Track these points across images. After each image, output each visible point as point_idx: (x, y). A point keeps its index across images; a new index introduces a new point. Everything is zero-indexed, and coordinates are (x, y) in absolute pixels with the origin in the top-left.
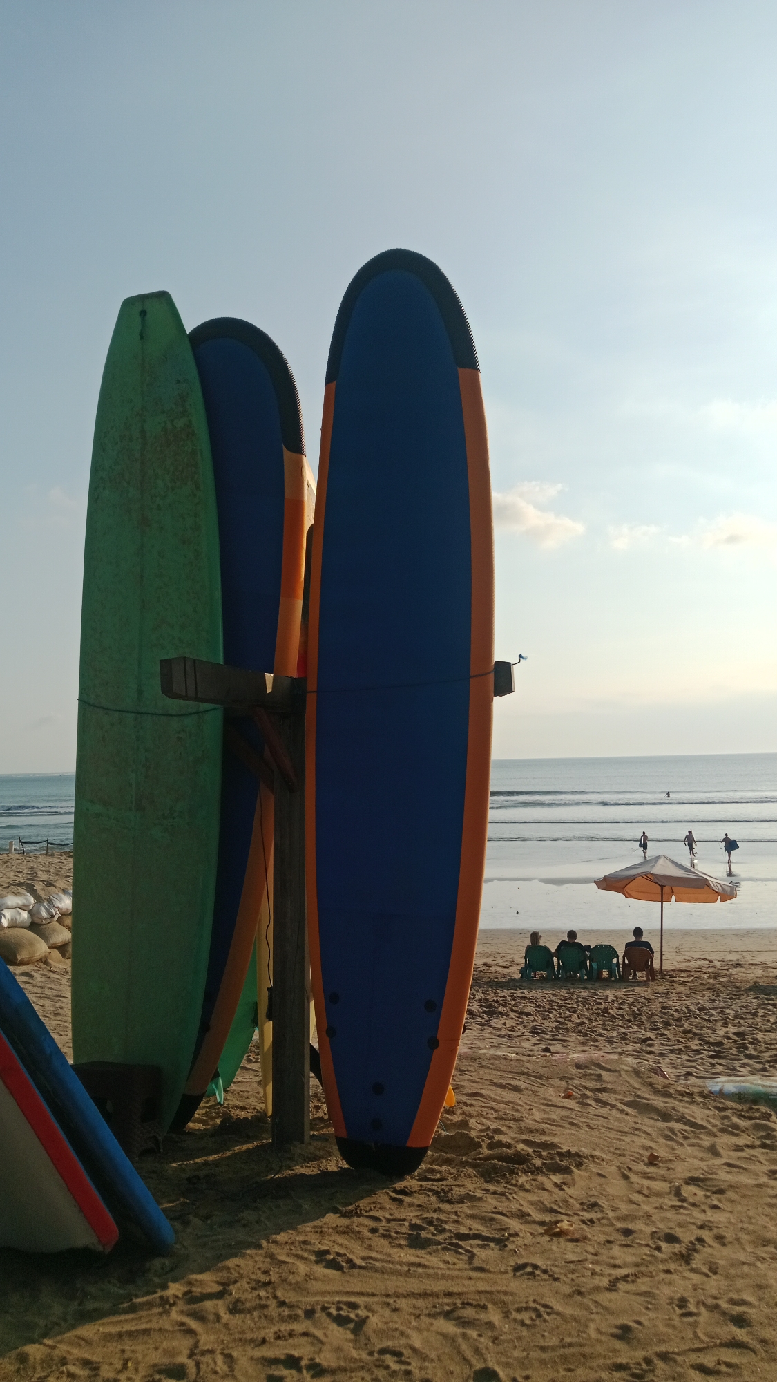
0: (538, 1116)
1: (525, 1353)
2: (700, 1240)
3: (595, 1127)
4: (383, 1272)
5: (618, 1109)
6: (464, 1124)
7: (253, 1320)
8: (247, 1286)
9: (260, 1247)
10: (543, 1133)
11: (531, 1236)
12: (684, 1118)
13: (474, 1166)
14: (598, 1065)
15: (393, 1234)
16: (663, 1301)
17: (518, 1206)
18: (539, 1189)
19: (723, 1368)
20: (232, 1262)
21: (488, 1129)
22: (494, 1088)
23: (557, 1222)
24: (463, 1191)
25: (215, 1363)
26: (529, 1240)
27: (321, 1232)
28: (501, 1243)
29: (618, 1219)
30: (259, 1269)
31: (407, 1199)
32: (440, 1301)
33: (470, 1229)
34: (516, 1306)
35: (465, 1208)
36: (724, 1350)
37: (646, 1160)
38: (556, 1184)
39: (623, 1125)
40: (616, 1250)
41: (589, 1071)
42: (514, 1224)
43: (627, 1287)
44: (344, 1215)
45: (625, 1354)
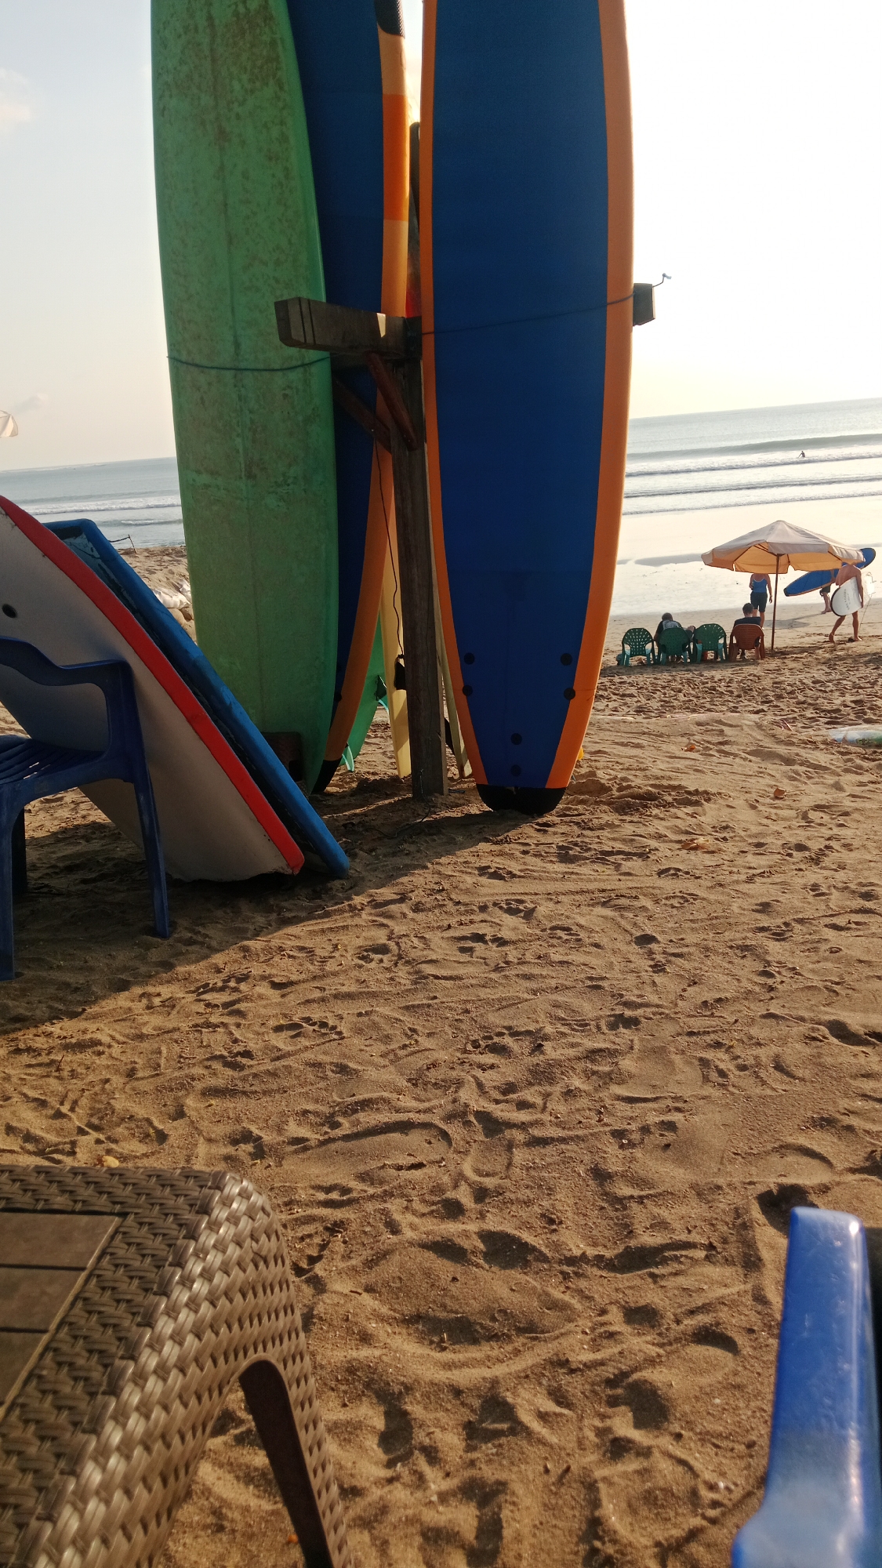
0: (662, 766)
1: (678, 925)
2: (828, 847)
3: (720, 772)
4: (540, 879)
5: (741, 758)
6: (593, 774)
7: (435, 915)
8: (423, 893)
9: (426, 868)
10: (670, 778)
11: (670, 850)
12: (808, 761)
13: (609, 804)
14: (720, 722)
15: (543, 854)
17: (655, 830)
18: (673, 817)
19: (853, 926)
20: (405, 879)
21: (616, 777)
22: (616, 746)
23: (692, 840)
24: (602, 821)
25: (412, 942)
26: (669, 853)
27: (478, 855)
28: (643, 855)
29: (750, 836)
30: (430, 881)
31: (551, 829)
32: (597, 895)
33: (614, 848)
34: (665, 896)
35: (606, 833)
36: (853, 915)
37: (772, 795)
38: (688, 814)
39: (747, 769)
40: (750, 857)
41: (710, 728)
42: (653, 843)
43: (764, 880)
44: (496, 843)
45: (765, 921)
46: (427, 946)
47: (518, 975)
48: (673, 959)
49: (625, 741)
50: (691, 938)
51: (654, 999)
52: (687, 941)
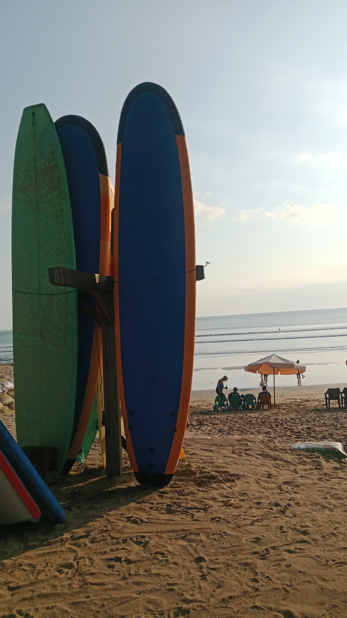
0: (220, 461)
1: (216, 550)
2: (289, 505)
3: (245, 464)
4: (155, 524)
5: (255, 457)
6: (189, 465)
7: (101, 545)
8: (98, 532)
9: (103, 517)
10: (223, 467)
11: (218, 507)
12: (283, 459)
13: (194, 481)
14: (246, 440)
15: (160, 509)
16: (273, 528)
17: (212, 495)
18: (221, 488)
19: (298, 550)
20: (91, 524)
21: (199, 467)
22: (202, 451)
24: (189, 491)
25: (85, 562)
26: (217, 508)
27: (129, 510)
28: (205, 510)
29: (255, 498)
30: (102, 525)
31: (165, 495)
32: (180, 533)
33: (192, 505)
34: (212, 533)
35: (189, 497)
36: (298, 544)
37: (267, 476)
38: (228, 487)
39: (257, 463)
40: (254, 510)
41: (242, 442)
42: (211, 503)
43: (259, 524)
44: (138, 503)
45: (257, 548)
46: (92, 565)
47: (133, 582)
48: (211, 571)
49: (206, 448)
50: (222, 559)
51: (198, 597)
52: (218, 561)
